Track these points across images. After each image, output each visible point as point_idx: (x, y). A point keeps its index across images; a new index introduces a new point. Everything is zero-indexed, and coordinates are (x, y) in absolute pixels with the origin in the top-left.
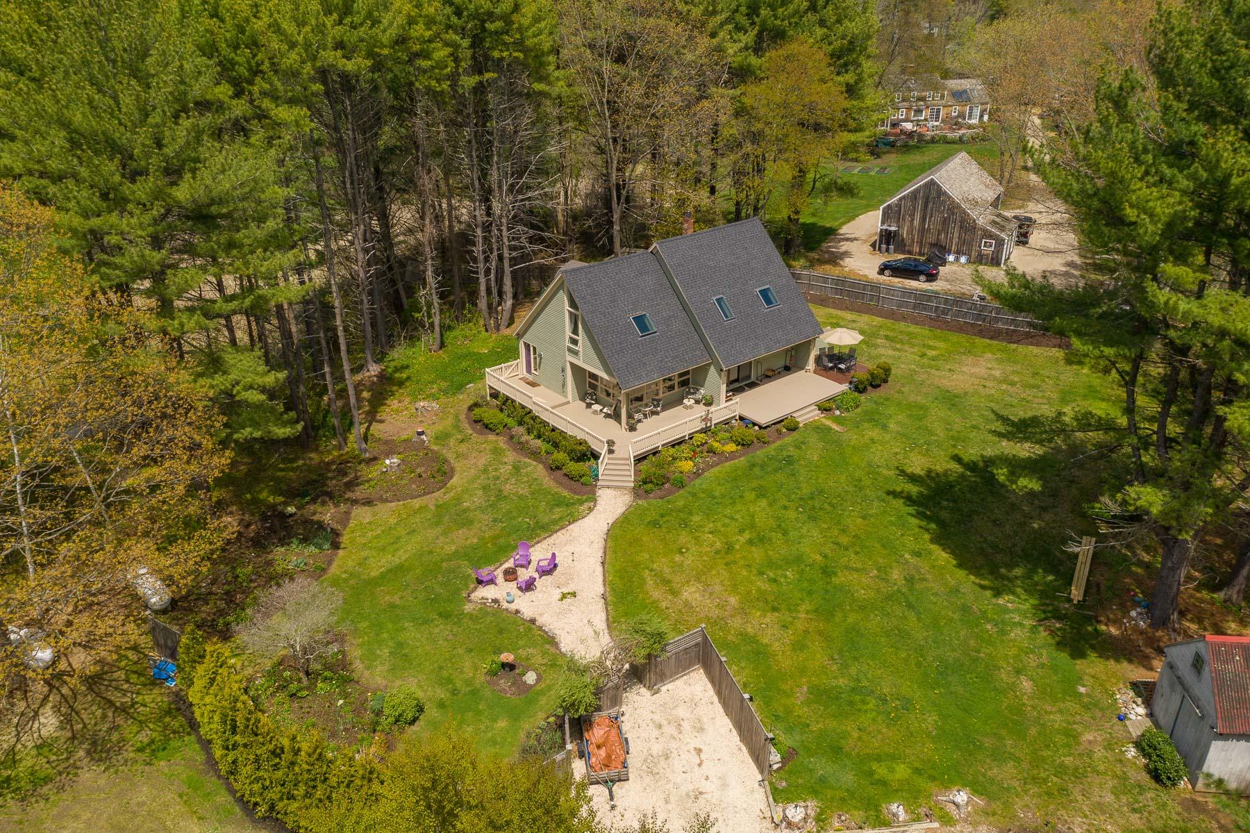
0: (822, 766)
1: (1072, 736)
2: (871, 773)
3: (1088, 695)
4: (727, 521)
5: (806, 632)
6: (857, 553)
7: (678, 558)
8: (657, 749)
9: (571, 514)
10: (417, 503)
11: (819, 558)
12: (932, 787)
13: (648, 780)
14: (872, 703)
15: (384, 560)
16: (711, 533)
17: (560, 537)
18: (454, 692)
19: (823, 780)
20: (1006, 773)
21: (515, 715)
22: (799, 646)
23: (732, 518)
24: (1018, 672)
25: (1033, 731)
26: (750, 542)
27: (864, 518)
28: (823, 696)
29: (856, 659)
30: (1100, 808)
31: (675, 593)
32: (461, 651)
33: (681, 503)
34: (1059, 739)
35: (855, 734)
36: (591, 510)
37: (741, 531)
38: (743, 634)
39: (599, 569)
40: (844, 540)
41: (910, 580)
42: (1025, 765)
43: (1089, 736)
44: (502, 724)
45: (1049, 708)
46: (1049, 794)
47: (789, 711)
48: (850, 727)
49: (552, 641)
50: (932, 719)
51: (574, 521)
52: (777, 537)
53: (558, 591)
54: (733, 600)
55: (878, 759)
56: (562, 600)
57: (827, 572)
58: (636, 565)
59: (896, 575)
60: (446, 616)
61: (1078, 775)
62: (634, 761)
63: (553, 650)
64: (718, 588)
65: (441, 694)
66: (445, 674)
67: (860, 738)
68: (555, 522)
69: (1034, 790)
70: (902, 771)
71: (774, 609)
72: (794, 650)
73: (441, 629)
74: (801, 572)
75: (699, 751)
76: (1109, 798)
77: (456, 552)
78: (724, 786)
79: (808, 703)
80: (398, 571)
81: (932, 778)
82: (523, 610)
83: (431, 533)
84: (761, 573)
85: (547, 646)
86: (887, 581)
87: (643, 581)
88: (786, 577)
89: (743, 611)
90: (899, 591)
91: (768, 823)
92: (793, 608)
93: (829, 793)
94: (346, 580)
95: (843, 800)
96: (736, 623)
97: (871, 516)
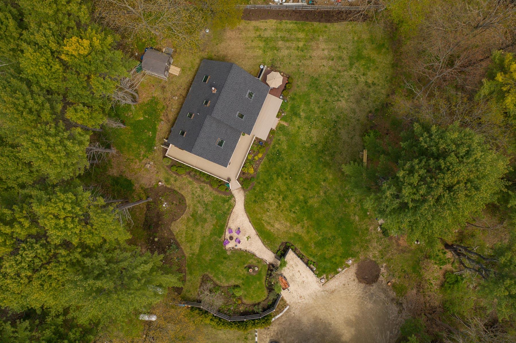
3: (370, 214)
5: (308, 227)
6: (310, 190)
7: (268, 214)
9: (230, 205)
10: (184, 216)
12: (344, 260)
15: (196, 245)
17: (233, 216)
18: (243, 279)
19: (324, 268)
21: (259, 279)
24: (355, 215)
26: (284, 199)
29: (321, 229)
31: (273, 226)
32: (236, 267)
33: (258, 189)
34: (366, 232)
36: (235, 201)
37: (279, 195)
43: (371, 228)
47: (312, 252)
50: (340, 239)
51: (233, 208)
52: (289, 193)
53: (245, 237)
54: (288, 224)
56: (248, 240)
57: (306, 202)
58: (259, 219)
59: (322, 193)
61: (370, 241)
63: (256, 258)
65: (241, 281)
79: (315, 248)
80: (201, 247)
82: (241, 248)
83: (199, 228)
84: (291, 211)
86: (320, 197)
87: (263, 226)
89: (291, 227)
90: (324, 199)
92: (302, 221)
96: (291, 231)
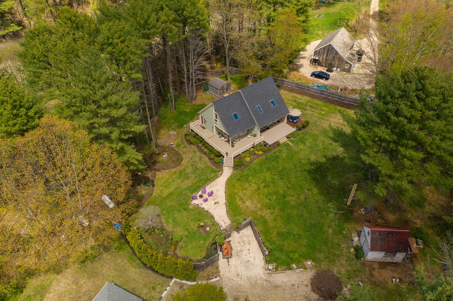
0: (277, 254)
1: (339, 245)
2: (289, 256)
3: (345, 234)
4: (258, 179)
5: (277, 216)
6: (292, 190)
7: (245, 192)
8: (239, 249)
9: (216, 176)
10: (174, 170)
11: (282, 192)
12: (303, 260)
13: (237, 257)
14: (292, 236)
15: (167, 191)
16: (254, 183)
17: (213, 183)
18: (189, 233)
19: (278, 258)
20: (321, 256)
21: (205, 240)
22: (275, 220)
23: (260, 178)
24: (329, 227)
25: (330, 244)
26: (264, 187)
27: (296, 178)
28: (280, 234)
29: (289, 223)
30: (342, 265)
31: (244, 203)
32: (190, 220)
33: (246, 173)
34: (336, 246)
35: (287, 245)
36: (222, 174)
37: (262, 183)
38: (261, 216)
39: (224, 194)
40: (290, 186)
41: (306, 199)
42: (326, 254)
43: (343, 246)
44: (202, 242)
45: (335, 237)
46: (330, 261)
47: (271, 239)
48: (285, 243)
49: (213, 217)
50: (306, 241)
51: (217, 178)
52: (271, 184)
53: (214, 201)
54: (259, 206)
55: (291, 252)
56: (215, 204)
57: (284, 197)
58: (234, 193)
59: (302, 197)
60: (185, 209)
61: (338, 256)
62: (234, 252)
63: (213, 220)
64: (255, 202)
65: (186, 233)
66: (187, 227)
67: (288, 246)
68: (212, 178)
69: (327, 260)
70: (297, 255)
71: (269, 209)
72: (274, 221)
73: (185, 213)
74: (277, 197)
75: (249, 250)
76: (344, 262)
77: (186, 188)
78: (255, 259)
79: (276, 236)
80: (171, 194)
81: (303, 257)
82: (205, 208)
83: (179, 181)
84: (267, 197)
85: (212, 219)
86: (299, 199)
87: (236, 199)
88: (273, 198)
89: (261, 209)
90: (302, 202)
91: (264, 269)
92: (274, 209)
93: (279, 261)
94: (158, 197)
95: (282, 263)
96: (259, 212)
97: (298, 177)
